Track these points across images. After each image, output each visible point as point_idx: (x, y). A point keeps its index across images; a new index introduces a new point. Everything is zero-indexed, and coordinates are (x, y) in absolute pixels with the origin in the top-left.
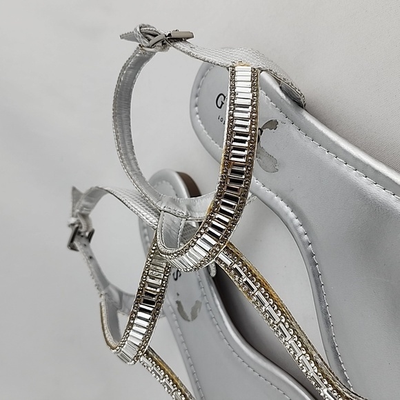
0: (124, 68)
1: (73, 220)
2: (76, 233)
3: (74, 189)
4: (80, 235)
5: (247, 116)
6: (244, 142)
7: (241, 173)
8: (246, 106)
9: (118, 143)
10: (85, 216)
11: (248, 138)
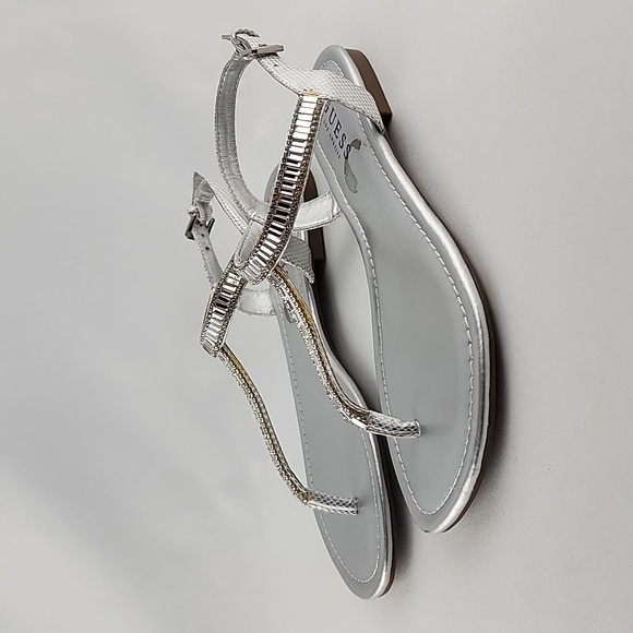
0: (225, 70)
1: (193, 208)
2: (194, 223)
3: (196, 174)
4: (199, 224)
5: (302, 151)
6: (293, 176)
7: (287, 206)
8: (302, 141)
9: (219, 145)
10: (204, 205)
11: (298, 174)
